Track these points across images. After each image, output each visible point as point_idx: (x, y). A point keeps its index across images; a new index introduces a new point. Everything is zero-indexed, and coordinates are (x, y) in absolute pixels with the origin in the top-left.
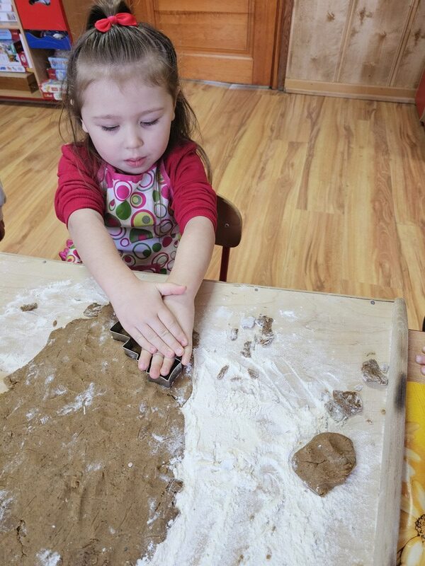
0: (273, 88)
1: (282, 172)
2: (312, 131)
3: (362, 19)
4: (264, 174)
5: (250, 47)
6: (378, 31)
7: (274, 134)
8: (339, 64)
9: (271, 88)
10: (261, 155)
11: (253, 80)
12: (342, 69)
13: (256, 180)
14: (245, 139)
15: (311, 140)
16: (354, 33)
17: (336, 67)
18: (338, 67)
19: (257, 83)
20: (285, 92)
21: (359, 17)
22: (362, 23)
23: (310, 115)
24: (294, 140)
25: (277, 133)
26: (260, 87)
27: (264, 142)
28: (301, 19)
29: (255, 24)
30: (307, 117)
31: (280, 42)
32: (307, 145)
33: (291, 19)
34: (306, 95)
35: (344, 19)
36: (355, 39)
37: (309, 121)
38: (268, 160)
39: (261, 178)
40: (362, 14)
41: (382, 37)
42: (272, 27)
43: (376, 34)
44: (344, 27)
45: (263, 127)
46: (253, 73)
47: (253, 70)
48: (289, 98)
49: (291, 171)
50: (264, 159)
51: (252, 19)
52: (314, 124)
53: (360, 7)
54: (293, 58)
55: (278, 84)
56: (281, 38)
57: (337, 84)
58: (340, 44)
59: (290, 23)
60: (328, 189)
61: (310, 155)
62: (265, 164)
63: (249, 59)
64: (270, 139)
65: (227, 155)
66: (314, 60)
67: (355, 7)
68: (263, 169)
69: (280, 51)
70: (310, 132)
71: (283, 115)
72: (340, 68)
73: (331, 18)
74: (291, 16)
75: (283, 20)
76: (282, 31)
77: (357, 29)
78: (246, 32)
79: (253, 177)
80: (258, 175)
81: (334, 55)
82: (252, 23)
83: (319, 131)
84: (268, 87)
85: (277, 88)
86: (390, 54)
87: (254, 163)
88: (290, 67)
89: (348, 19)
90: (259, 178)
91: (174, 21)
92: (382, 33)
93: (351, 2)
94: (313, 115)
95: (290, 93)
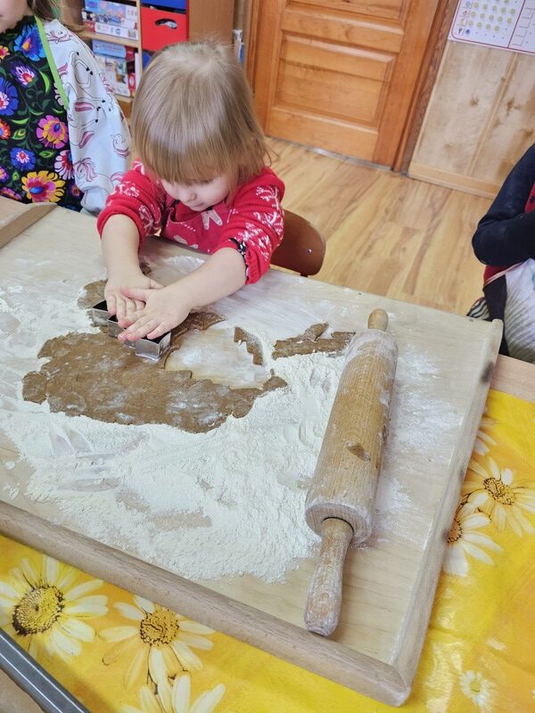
0: (396, 169)
1: (391, 254)
2: (432, 221)
3: (509, 110)
4: (370, 252)
5: (379, 120)
6: (525, 127)
7: (390, 214)
8: (475, 155)
9: (392, 169)
10: (371, 233)
11: (373, 157)
12: (477, 162)
13: (361, 255)
14: (355, 214)
15: (429, 230)
16: (497, 124)
17: (471, 158)
18: (473, 160)
19: (378, 162)
20: (408, 177)
21: (506, 107)
22: (508, 114)
23: (432, 205)
24: (410, 226)
25: (393, 215)
26: (380, 166)
27: (377, 221)
28: (440, 98)
29: (388, 95)
30: (429, 206)
31: (413, 120)
32: (423, 234)
33: (430, 96)
34: (431, 184)
35: (489, 107)
36: (497, 130)
37: (431, 210)
38: (376, 240)
39: (366, 255)
40: (510, 104)
41: (528, 136)
42: (406, 101)
43: (522, 130)
44: (487, 115)
45: (377, 207)
46: (375, 150)
47: (376, 146)
48: (411, 185)
49: (401, 255)
50: (373, 237)
51: (387, 88)
52: (435, 215)
53: (508, 97)
54: (424, 140)
55: (401, 165)
56: (415, 115)
57: (468, 177)
58: (480, 133)
59: (427, 100)
60: (440, 281)
61: (426, 244)
62: (373, 243)
63: (374, 132)
64: (383, 220)
65: (332, 226)
66: (448, 146)
67: (503, 96)
68: (370, 247)
69: (411, 129)
70: (429, 221)
71: (401, 200)
72: (475, 161)
73: (474, 103)
74: (430, 93)
75: (421, 95)
76: (417, 107)
77: (502, 120)
78: (377, 102)
79: (358, 252)
80: (363, 251)
81: (471, 145)
82: (386, 93)
83: (439, 222)
84: (389, 168)
85: (400, 171)
87: (362, 239)
88: (419, 150)
89: (493, 107)
90: (366, 254)
91: (299, 74)
92: (529, 129)
93: (500, 88)
94: (437, 206)
95: (414, 179)
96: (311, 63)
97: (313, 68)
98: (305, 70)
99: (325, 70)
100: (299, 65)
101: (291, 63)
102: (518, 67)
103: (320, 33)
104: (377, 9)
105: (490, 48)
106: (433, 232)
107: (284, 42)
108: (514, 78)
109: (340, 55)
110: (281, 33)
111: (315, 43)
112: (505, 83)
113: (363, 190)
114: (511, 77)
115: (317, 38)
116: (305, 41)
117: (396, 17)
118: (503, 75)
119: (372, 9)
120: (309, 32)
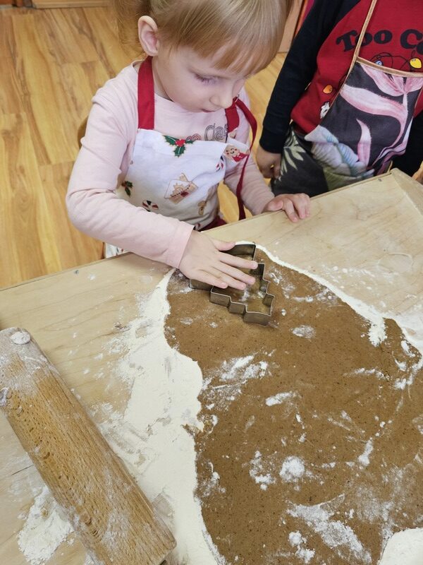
0: (18, 5)
2: (95, 46)
4: (78, 103)
7: (58, 58)
9: (15, 5)
10: (61, 84)
13: (74, 113)
14: (29, 69)
15: (101, 58)
20: (36, 8)
23: (81, 30)
24: (85, 61)
25: (60, 56)
27: (54, 69)
30: (80, 33)
32: (100, 64)
34: (61, 8)
37: (85, 37)
38: (72, 88)
48: (45, 15)
50: (66, 88)
52: (92, 39)
62: (72, 93)
64: (58, 64)
65: (22, 93)
68: (74, 99)
70: (94, 50)
71: (52, 35)
79: (69, 110)
80: (72, 107)
84: (11, 5)
85: (24, 5)
90: (77, 109)
94: (85, 30)
95: (42, 9)
106: (106, 57)
113: (10, 40)
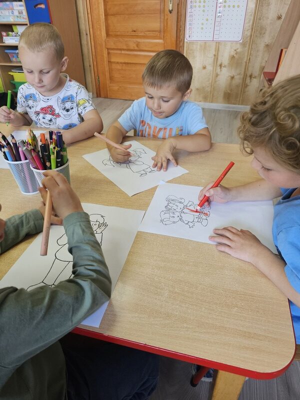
3: (221, 68)
6: (230, 75)
8: (211, 91)
12: (213, 95)
16: (217, 75)
17: (209, 93)
18: (211, 93)
21: (219, 67)
22: (221, 70)
35: (212, 68)
36: (218, 78)
40: (221, 66)
41: (232, 78)
43: (229, 76)
44: (212, 72)
53: (219, 63)
58: (210, 82)
67: (217, 62)
73: (204, 68)
77: (219, 73)
81: (208, 87)
86: (237, 86)
89: (214, 68)
91: (119, 67)
92: (232, 76)
93: (214, 59)
96: (123, 61)
97: (125, 63)
98: (121, 65)
99: (130, 63)
100: (118, 63)
101: (114, 62)
102: (220, 49)
103: (125, 47)
104: (149, 33)
105: (205, 42)
107: (109, 53)
108: (219, 54)
109: (136, 56)
110: (107, 50)
111: (123, 52)
112: (216, 57)
114: (218, 53)
115: (124, 50)
116: (119, 52)
117: (159, 35)
118: (214, 53)
119: (147, 33)
120: (119, 48)
